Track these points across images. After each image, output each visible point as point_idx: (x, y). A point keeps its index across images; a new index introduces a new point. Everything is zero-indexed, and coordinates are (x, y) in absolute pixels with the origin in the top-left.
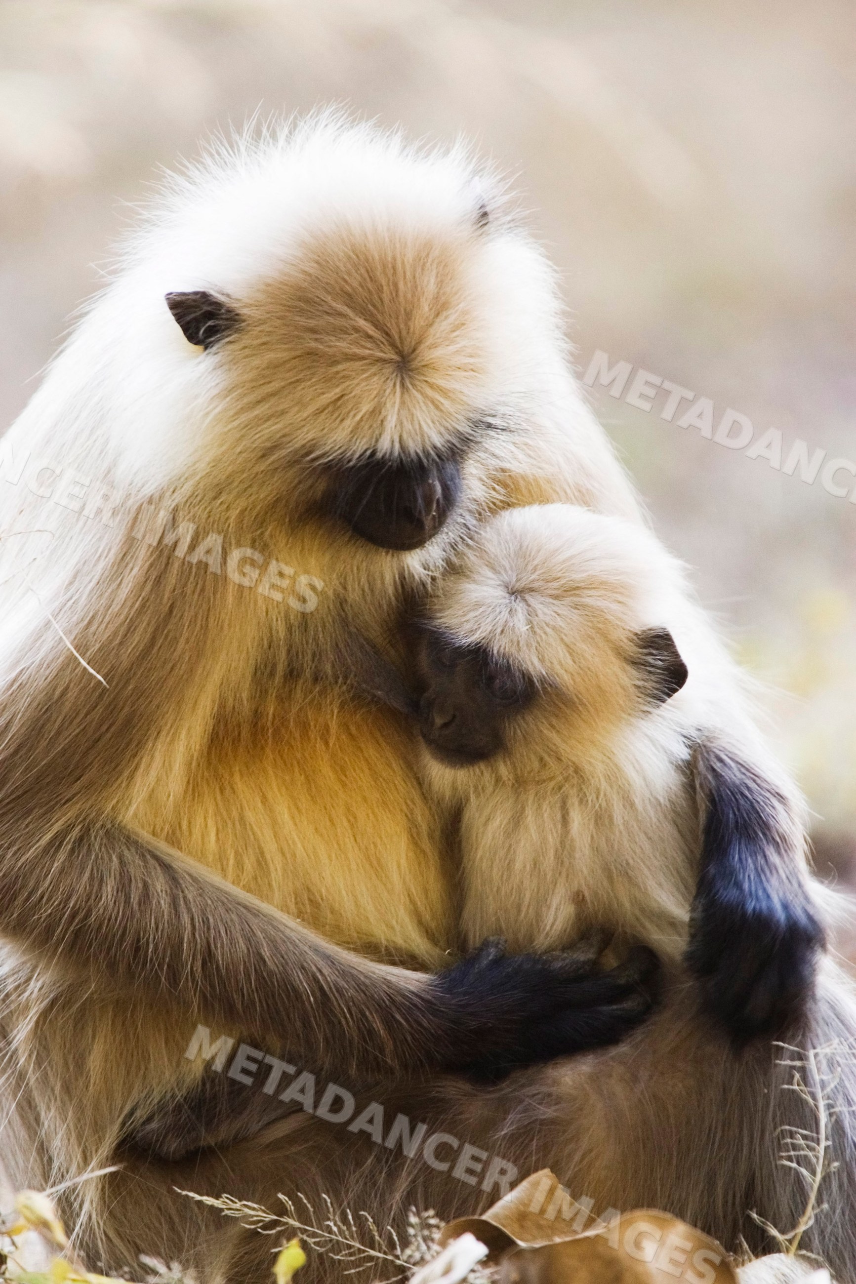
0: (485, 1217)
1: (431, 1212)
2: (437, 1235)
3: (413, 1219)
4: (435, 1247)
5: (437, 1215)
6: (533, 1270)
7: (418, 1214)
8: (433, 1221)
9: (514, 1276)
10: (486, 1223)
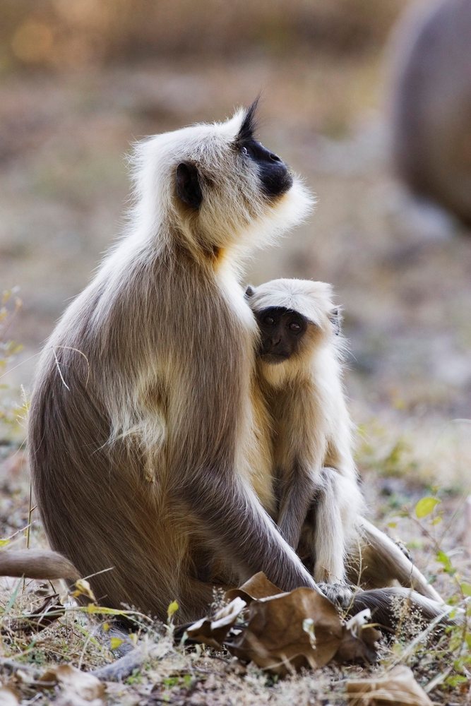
0: (240, 589)
1: (221, 589)
2: (223, 597)
3: (215, 592)
4: (223, 602)
5: (223, 589)
6: (263, 610)
7: (216, 589)
8: (222, 592)
9: (256, 612)
10: (241, 591)
